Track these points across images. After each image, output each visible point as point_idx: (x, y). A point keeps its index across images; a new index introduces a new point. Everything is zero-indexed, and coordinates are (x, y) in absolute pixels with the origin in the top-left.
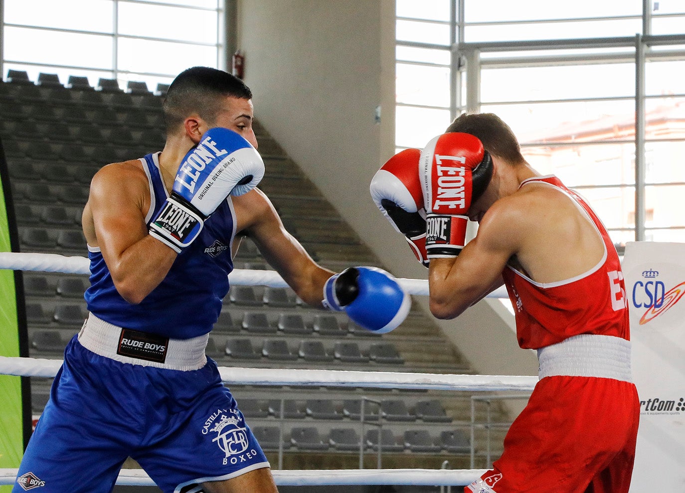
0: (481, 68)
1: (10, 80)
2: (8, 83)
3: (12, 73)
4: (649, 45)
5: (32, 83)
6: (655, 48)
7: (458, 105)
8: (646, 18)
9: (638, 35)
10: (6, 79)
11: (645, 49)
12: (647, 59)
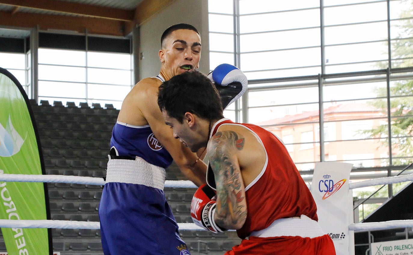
0: (248, 92)
1: (41, 104)
2: (40, 106)
3: (42, 102)
4: (324, 79)
5: (51, 106)
6: (327, 80)
7: (238, 109)
8: (323, 66)
9: (319, 74)
10: (39, 104)
11: (323, 80)
12: (324, 85)
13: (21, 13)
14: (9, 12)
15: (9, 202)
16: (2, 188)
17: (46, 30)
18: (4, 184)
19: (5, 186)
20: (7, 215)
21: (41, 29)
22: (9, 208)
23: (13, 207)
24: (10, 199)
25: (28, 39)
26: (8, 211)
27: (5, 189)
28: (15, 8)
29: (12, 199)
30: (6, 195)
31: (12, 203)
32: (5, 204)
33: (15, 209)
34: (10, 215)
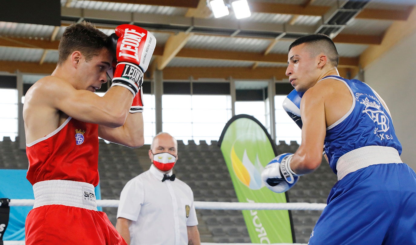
13: (259, 68)
14: (250, 68)
15: (260, 228)
16: (253, 216)
17: (281, 79)
18: (255, 213)
19: (257, 215)
20: (259, 239)
21: (278, 79)
22: (260, 233)
23: (263, 232)
24: (261, 225)
25: (266, 89)
26: (260, 236)
27: (256, 217)
28: (254, 64)
29: (262, 225)
30: (257, 222)
31: (263, 229)
32: (257, 230)
33: (265, 234)
34: (262, 240)
